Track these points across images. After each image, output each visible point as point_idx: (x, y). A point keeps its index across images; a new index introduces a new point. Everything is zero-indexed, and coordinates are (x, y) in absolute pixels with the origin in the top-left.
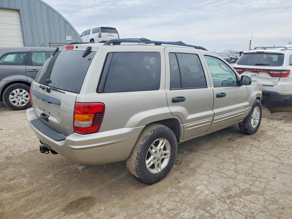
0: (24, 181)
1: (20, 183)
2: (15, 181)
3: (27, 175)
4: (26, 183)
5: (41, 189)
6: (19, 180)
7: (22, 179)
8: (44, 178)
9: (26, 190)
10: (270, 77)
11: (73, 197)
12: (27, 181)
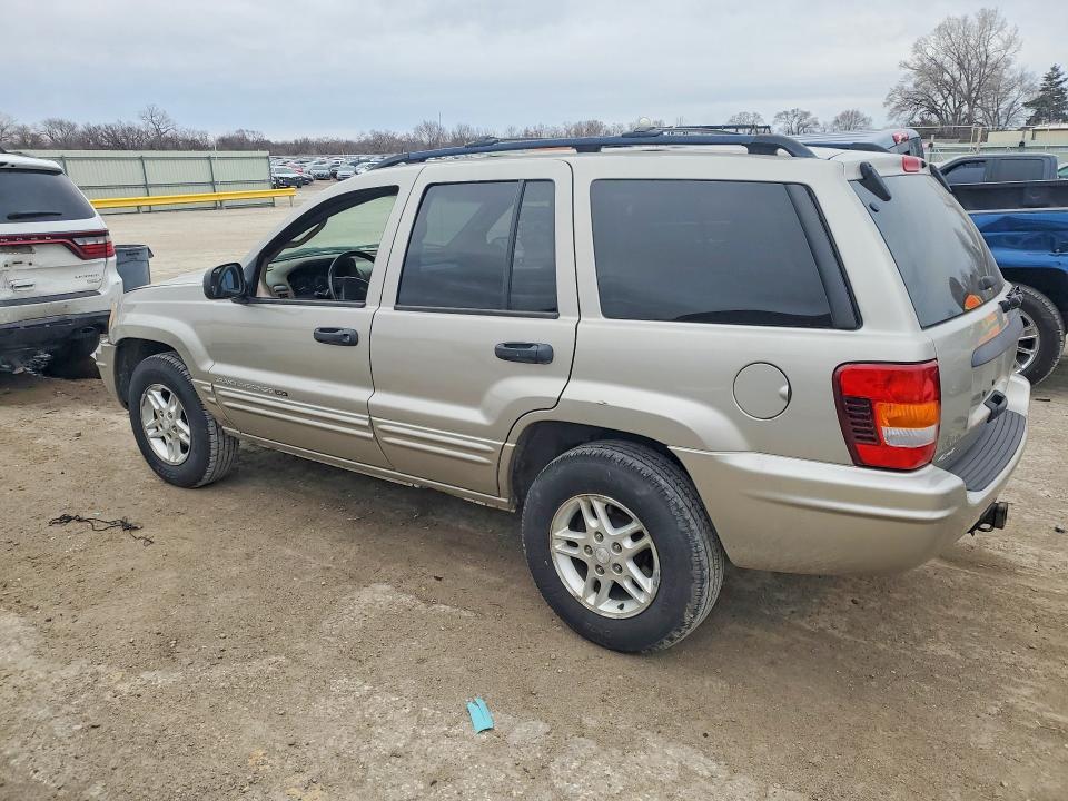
0: (1026, 692)
1: (1042, 695)
2: (1054, 716)
3: (995, 710)
4: (1028, 682)
5: (1007, 637)
6: (1038, 709)
7: (1022, 705)
8: (958, 657)
9: (1047, 663)
10: (76, 261)
11: (963, 576)
12: (1017, 685)
